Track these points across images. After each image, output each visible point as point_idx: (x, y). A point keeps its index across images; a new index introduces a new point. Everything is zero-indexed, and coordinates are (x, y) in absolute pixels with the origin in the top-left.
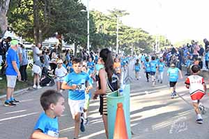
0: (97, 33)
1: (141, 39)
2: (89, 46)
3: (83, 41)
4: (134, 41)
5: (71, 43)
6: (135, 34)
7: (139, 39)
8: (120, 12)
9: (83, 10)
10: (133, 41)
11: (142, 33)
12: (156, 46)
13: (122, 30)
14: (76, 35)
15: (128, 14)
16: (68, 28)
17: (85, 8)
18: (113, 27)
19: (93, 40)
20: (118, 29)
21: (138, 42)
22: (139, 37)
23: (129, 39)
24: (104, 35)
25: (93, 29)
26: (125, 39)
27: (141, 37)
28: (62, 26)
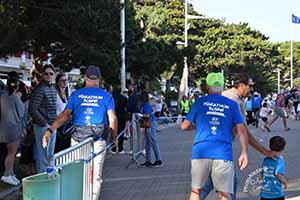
1: (251, 54)
4: (231, 61)
6: (235, 41)
11: (249, 38)
13: (198, 29)
14: (92, 48)
18: (173, 22)
19: (134, 59)
20: (187, 27)
21: (242, 63)
22: (246, 49)
23: (217, 56)
24: (163, 47)
25: (136, 31)
26: (208, 55)
27: (251, 49)
28: (56, 23)
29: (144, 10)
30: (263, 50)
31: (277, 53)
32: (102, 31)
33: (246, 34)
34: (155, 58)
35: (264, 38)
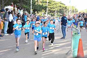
0: (36, 4)
1: (61, 8)
3: (28, 9)
5: (21, 10)
6: (58, 5)
7: (59, 8)
10: (56, 9)
12: (69, 13)
14: (24, 6)
19: (34, 8)
20: (47, 2)
21: (59, 10)
22: (60, 7)
23: (54, 8)
24: (40, 6)
25: (34, 2)
26: (52, 8)
27: (61, 7)
30: (63, 7)
31: (66, 8)
32: (27, 2)
33: (61, 4)
34: (38, 8)
35: (65, 5)
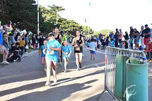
0: (45, 22)
1: (74, 28)
2: (39, 32)
3: (34, 28)
6: (70, 24)
8: (58, 7)
9: (34, 4)
10: (69, 29)
11: (74, 24)
13: (60, 21)
14: (29, 23)
15: (64, 10)
16: (22, 17)
17: (35, 2)
18: (54, 18)
19: (42, 27)
20: (57, 20)
21: (72, 30)
23: (66, 28)
25: (42, 19)
26: (63, 28)
28: (18, 15)
29: (45, 14)
30: (78, 27)
31: (81, 28)
34: (48, 27)
